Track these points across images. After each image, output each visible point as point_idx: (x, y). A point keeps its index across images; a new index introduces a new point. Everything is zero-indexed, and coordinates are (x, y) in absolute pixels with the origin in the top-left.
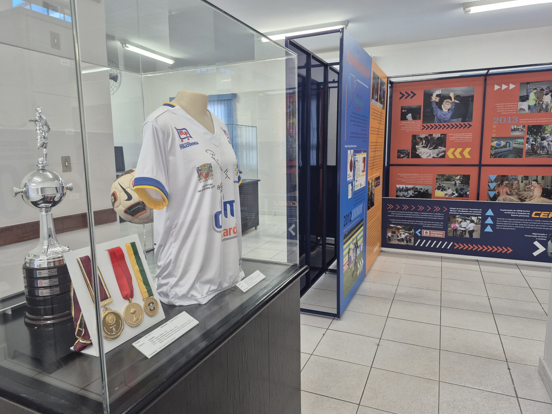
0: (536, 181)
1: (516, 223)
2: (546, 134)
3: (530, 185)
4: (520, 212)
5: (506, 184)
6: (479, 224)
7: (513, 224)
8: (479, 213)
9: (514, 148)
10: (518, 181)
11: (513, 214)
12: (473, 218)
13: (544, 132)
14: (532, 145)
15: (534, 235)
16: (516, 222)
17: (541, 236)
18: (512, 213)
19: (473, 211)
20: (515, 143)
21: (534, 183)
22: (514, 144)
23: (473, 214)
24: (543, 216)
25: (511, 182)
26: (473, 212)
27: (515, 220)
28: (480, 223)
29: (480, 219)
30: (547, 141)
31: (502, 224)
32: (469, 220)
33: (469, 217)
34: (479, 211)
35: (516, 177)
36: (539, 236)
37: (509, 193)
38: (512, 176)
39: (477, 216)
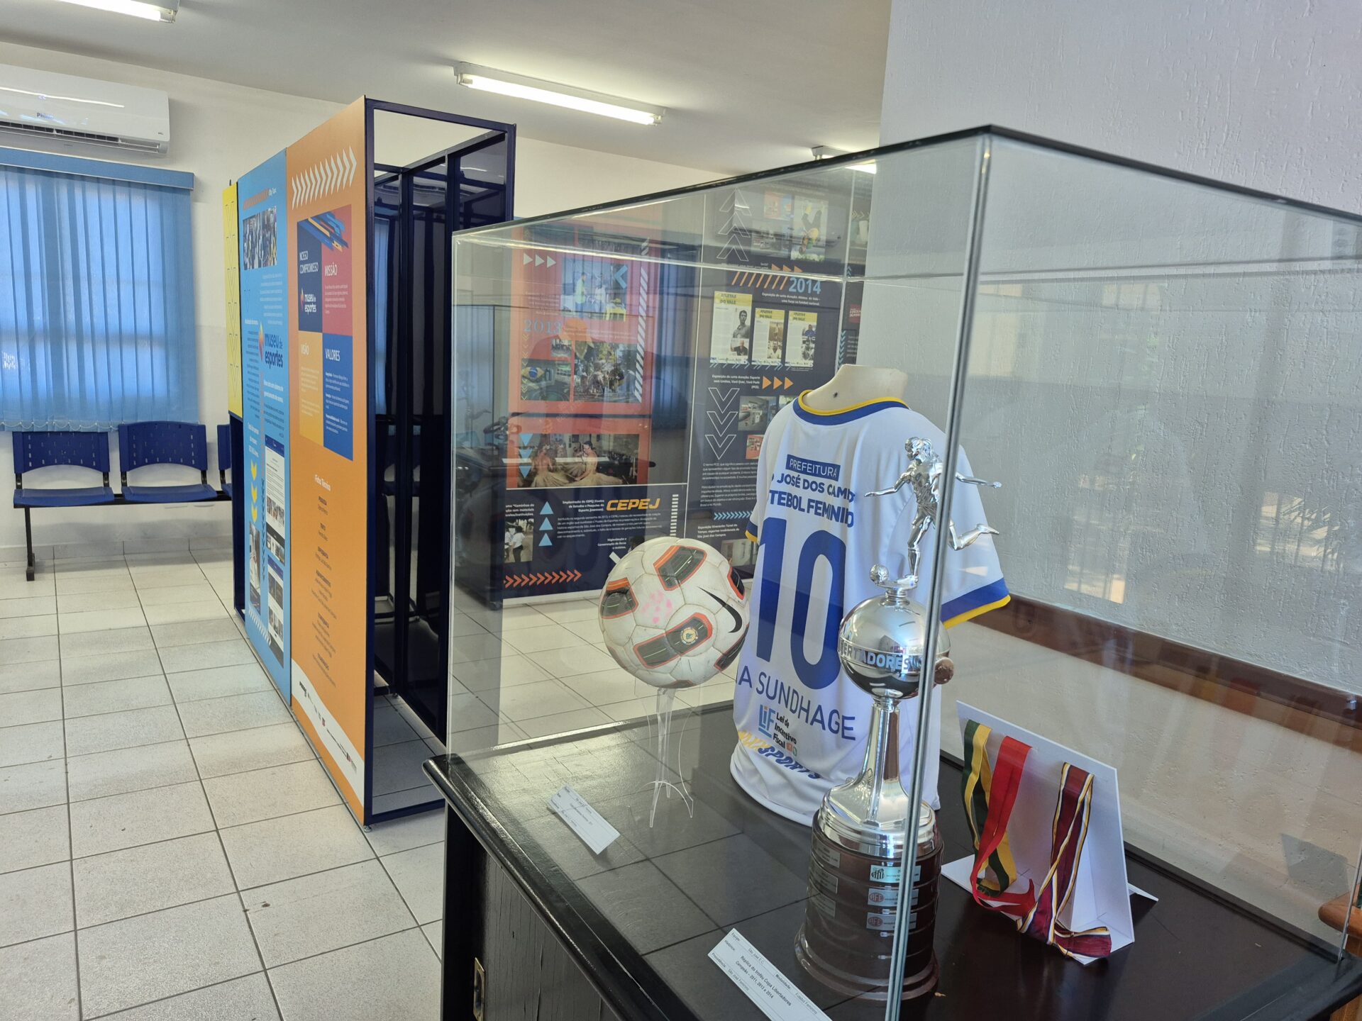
0: (590, 443)
1: (586, 524)
2: (601, 359)
3: (580, 451)
4: (591, 504)
5: (547, 450)
6: (530, 533)
7: (582, 527)
8: (530, 512)
9: (556, 381)
10: (565, 444)
11: (581, 508)
12: (522, 523)
13: (598, 356)
14: (583, 378)
15: (610, 542)
16: (586, 522)
17: (618, 542)
18: (580, 506)
19: (519, 508)
20: (558, 374)
21: (587, 447)
22: (556, 375)
23: (519, 515)
24: (622, 507)
25: (553, 447)
26: (521, 510)
27: (583, 518)
28: (532, 531)
29: (531, 523)
30: (602, 372)
31: (566, 528)
32: (513, 527)
33: (513, 522)
34: (530, 508)
35: (561, 438)
36: (617, 544)
37: (551, 467)
38: (555, 435)
39: (527, 518)
